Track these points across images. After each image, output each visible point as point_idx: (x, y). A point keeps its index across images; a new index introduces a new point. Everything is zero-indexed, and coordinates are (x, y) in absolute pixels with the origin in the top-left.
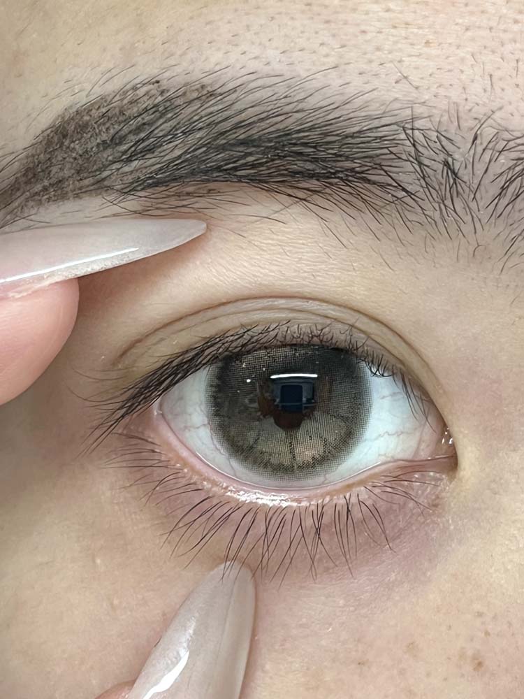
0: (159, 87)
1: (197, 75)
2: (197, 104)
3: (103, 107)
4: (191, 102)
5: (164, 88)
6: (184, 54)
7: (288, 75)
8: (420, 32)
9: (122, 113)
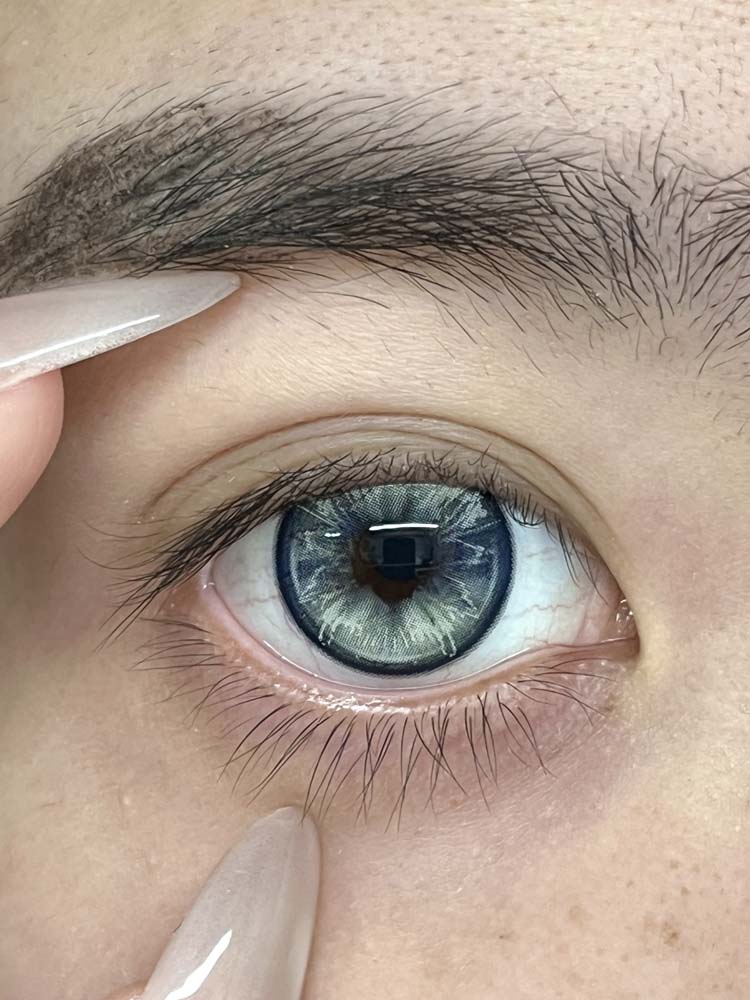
0: (203, 112)
1: (261, 94)
2: (260, 137)
3: (123, 141)
4: (249, 135)
5: (212, 115)
6: (241, 65)
7: (390, 96)
8: (581, 30)
9: (149, 150)
